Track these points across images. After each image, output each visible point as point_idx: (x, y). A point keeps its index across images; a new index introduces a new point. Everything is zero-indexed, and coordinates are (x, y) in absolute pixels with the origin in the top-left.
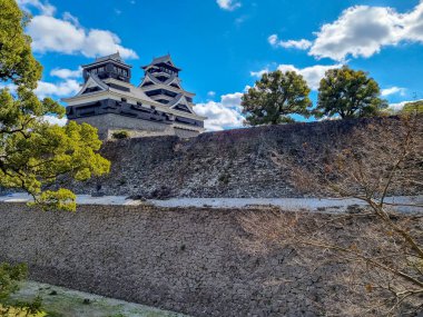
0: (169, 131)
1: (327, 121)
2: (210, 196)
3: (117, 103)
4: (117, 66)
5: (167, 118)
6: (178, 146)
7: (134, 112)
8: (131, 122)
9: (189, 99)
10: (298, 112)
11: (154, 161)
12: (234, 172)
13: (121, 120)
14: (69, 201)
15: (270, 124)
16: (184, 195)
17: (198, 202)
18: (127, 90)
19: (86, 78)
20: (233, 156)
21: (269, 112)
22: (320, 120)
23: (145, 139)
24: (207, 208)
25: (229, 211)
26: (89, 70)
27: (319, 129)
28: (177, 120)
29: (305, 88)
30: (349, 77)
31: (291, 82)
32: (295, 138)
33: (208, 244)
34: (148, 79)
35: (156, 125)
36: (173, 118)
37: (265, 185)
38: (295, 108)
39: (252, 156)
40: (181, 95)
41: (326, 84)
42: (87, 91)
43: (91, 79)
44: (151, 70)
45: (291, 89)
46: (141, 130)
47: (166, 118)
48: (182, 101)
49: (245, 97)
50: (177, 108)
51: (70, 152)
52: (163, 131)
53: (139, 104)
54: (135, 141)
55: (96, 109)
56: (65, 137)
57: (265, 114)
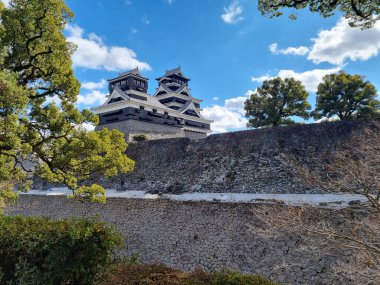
0: (180, 133)
1: (326, 122)
2: (218, 191)
3: (136, 110)
4: (137, 79)
5: (179, 123)
7: (149, 117)
8: (148, 126)
9: (197, 105)
10: (298, 114)
11: (168, 160)
12: (240, 170)
13: (140, 125)
14: (100, 195)
15: (271, 126)
17: (208, 197)
18: (145, 99)
19: (111, 91)
20: (239, 154)
21: (270, 115)
22: (319, 121)
23: (161, 141)
24: (216, 202)
25: (236, 205)
27: (318, 130)
28: (188, 124)
29: (304, 92)
30: (345, 81)
31: (290, 88)
32: (295, 138)
33: (218, 235)
34: (162, 89)
36: (183, 122)
37: (268, 182)
38: (294, 111)
39: (256, 155)
40: (190, 101)
41: (323, 88)
42: (112, 101)
43: (115, 91)
44: (164, 81)
45: (291, 93)
46: (156, 133)
47: (177, 122)
48: (191, 107)
49: (248, 102)
50: (186, 113)
51: (103, 154)
52: (174, 133)
53: (154, 110)
55: (119, 116)
56: (100, 141)
57: (267, 116)
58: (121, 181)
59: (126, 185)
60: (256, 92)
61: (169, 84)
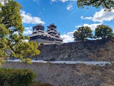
0: (54, 43)
3: (41, 36)
4: (41, 27)
6: (57, 47)
7: (45, 38)
8: (44, 41)
9: (59, 34)
11: (50, 51)
12: (72, 54)
13: (42, 40)
16: (58, 60)
18: (43, 32)
20: (72, 49)
23: (48, 45)
25: (71, 65)
26: (34, 28)
28: (56, 40)
29: (91, 31)
34: (48, 29)
35: (50, 41)
37: (81, 58)
38: (88, 36)
39: (77, 49)
40: (57, 33)
41: (97, 29)
42: (34, 33)
43: (35, 30)
44: (49, 27)
45: (87, 31)
46: (47, 43)
47: (53, 39)
48: (57, 35)
50: (56, 37)
52: (52, 43)
53: (46, 36)
54: (46, 45)
55: (36, 38)
57: (80, 38)
58: (36, 57)
59: (38, 58)
60: (77, 30)
61: (51, 28)
